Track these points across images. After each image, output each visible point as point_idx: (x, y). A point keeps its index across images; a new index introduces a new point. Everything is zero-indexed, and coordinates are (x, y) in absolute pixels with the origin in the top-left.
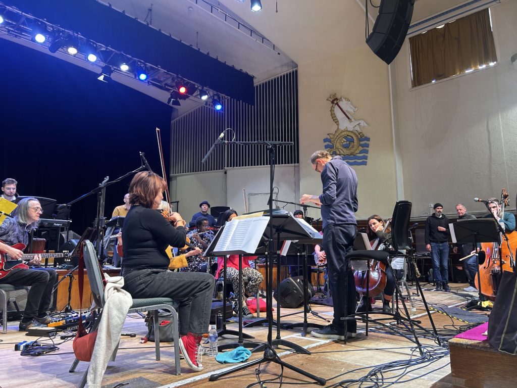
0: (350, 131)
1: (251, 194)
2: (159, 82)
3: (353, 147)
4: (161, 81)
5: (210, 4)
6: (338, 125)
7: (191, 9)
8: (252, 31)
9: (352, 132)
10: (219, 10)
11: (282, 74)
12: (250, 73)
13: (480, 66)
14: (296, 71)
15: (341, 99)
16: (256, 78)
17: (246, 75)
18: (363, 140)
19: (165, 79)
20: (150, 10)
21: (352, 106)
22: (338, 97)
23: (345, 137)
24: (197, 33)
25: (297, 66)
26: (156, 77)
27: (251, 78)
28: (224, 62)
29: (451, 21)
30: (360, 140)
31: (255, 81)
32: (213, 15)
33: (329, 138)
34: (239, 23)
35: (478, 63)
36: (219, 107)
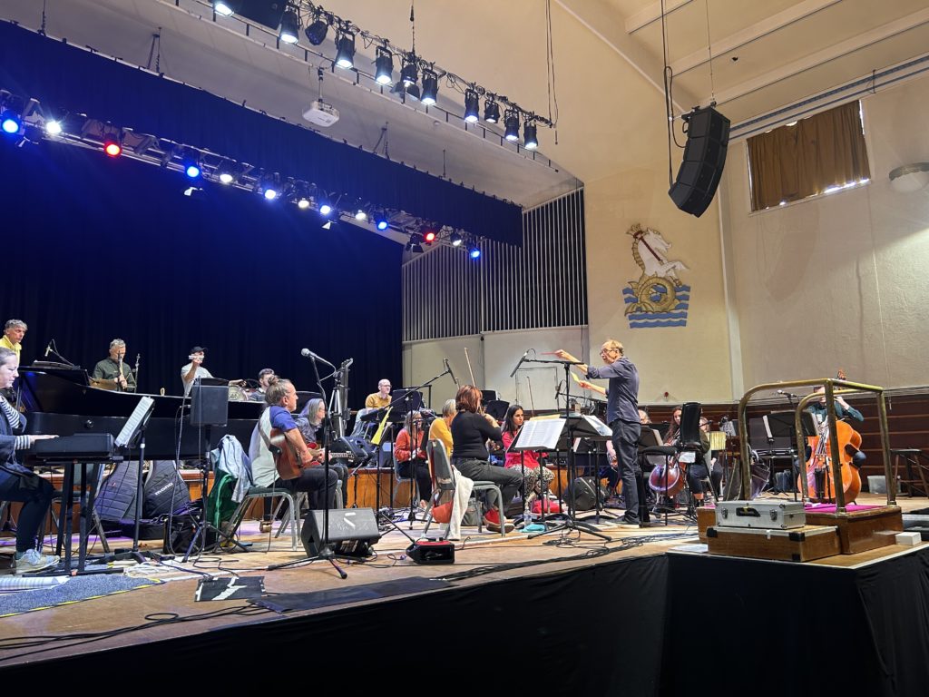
0: (660, 278)
3: (665, 300)
6: (644, 269)
7: (437, 124)
9: (664, 279)
11: (561, 197)
12: (517, 202)
13: (847, 183)
14: (582, 192)
15: (647, 232)
16: (524, 206)
17: (512, 205)
18: (681, 290)
20: (384, 129)
21: (663, 241)
22: (644, 228)
23: (654, 287)
24: (445, 151)
25: (583, 185)
27: (519, 209)
28: (482, 192)
29: (805, 116)
30: (676, 290)
31: (523, 209)
32: (468, 132)
33: (631, 287)
35: (845, 179)
36: (476, 254)
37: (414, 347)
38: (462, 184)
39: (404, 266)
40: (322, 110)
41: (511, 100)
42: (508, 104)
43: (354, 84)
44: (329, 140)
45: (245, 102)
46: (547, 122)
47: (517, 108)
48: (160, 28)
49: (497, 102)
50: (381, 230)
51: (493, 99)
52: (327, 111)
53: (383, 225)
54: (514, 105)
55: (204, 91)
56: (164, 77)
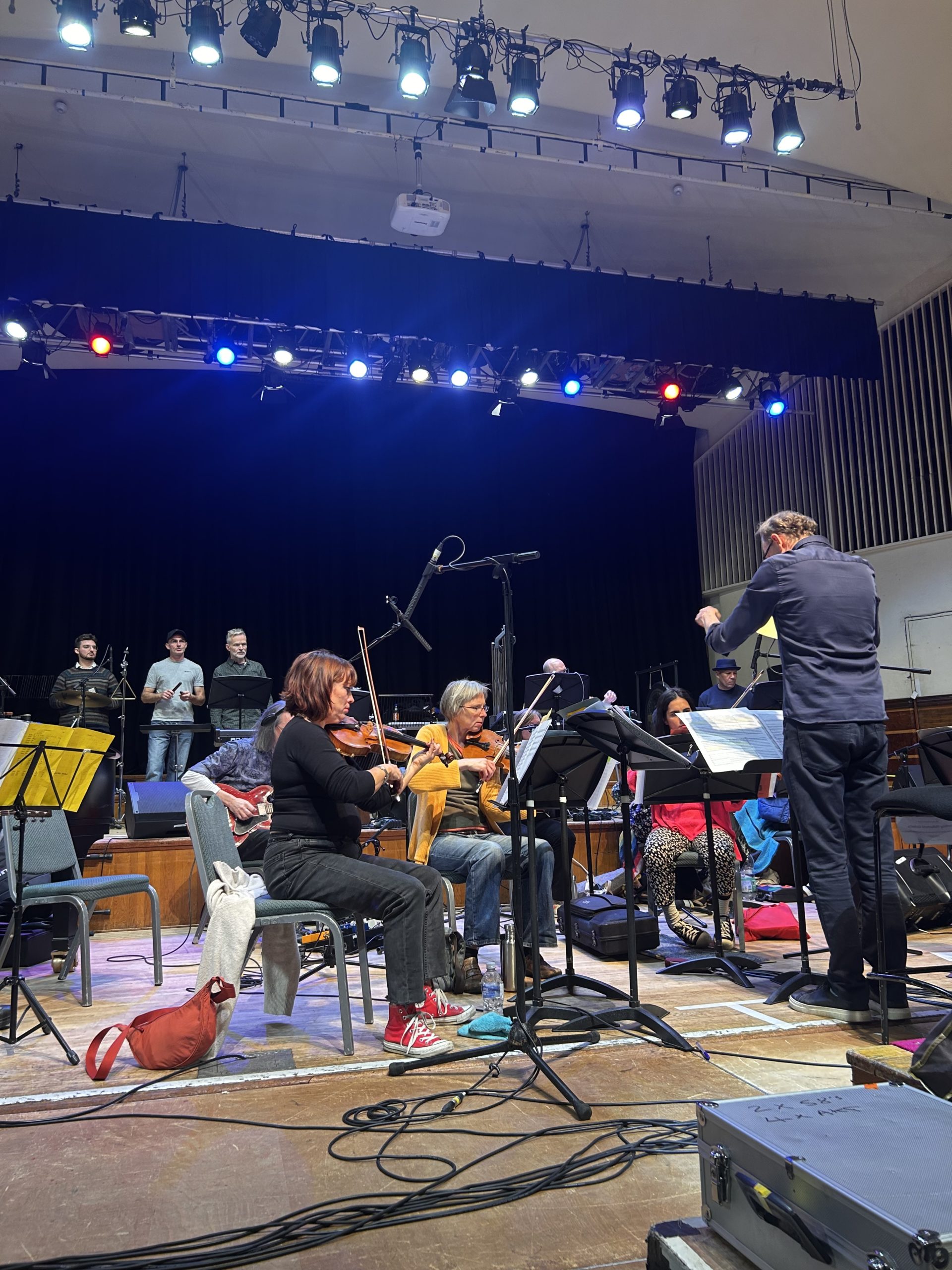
1: (911, 618)
2: (624, 384)
4: (628, 382)
5: (717, 162)
7: (679, 189)
8: (850, 185)
10: (745, 165)
12: (860, 296)
16: (882, 304)
17: (850, 304)
19: (632, 375)
20: (585, 227)
24: (708, 238)
26: (613, 377)
27: (866, 310)
28: (776, 292)
31: (879, 312)
32: (730, 185)
34: (808, 178)
36: (777, 408)
37: (722, 598)
38: (729, 284)
39: (697, 463)
40: (413, 205)
41: (727, 62)
42: (722, 72)
43: (483, 150)
44: (453, 260)
45: (294, 228)
46: (828, 88)
47: (743, 73)
48: (184, 154)
49: (691, 72)
50: (572, 396)
51: (682, 68)
52: (425, 206)
53: (572, 387)
54: (735, 71)
55: (227, 225)
56: (162, 218)
